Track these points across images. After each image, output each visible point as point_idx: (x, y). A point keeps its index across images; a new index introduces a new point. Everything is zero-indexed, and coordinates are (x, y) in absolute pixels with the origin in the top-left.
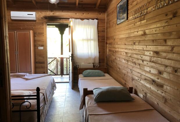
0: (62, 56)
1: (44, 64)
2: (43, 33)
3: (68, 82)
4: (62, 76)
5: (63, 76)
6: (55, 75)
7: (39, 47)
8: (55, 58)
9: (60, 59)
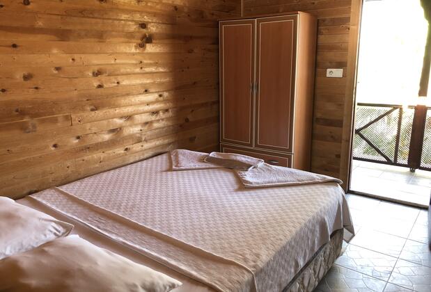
0: (423, 101)
1: (342, 127)
2: (348, 20)
3: (425, 208)
4: (413, 171)
5: (417, 171)
6: (389, 162)
7: (328, 70)
8: (395, 107)
9: (413, 111)
